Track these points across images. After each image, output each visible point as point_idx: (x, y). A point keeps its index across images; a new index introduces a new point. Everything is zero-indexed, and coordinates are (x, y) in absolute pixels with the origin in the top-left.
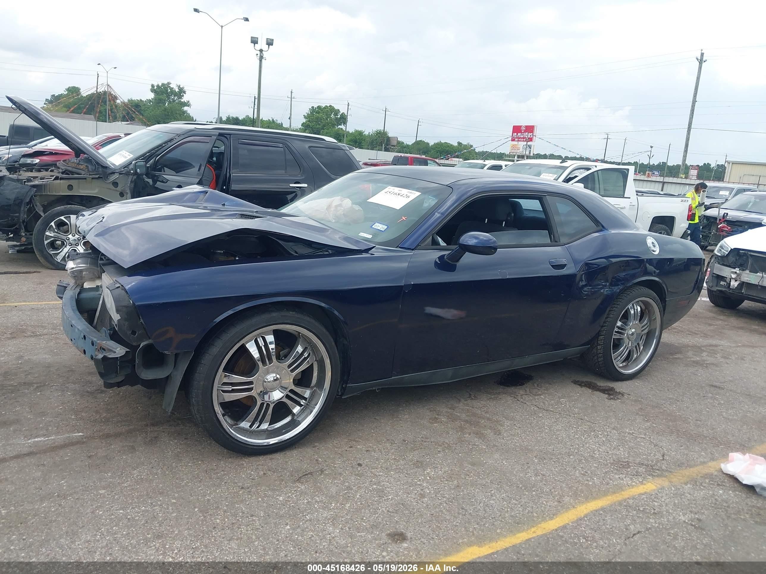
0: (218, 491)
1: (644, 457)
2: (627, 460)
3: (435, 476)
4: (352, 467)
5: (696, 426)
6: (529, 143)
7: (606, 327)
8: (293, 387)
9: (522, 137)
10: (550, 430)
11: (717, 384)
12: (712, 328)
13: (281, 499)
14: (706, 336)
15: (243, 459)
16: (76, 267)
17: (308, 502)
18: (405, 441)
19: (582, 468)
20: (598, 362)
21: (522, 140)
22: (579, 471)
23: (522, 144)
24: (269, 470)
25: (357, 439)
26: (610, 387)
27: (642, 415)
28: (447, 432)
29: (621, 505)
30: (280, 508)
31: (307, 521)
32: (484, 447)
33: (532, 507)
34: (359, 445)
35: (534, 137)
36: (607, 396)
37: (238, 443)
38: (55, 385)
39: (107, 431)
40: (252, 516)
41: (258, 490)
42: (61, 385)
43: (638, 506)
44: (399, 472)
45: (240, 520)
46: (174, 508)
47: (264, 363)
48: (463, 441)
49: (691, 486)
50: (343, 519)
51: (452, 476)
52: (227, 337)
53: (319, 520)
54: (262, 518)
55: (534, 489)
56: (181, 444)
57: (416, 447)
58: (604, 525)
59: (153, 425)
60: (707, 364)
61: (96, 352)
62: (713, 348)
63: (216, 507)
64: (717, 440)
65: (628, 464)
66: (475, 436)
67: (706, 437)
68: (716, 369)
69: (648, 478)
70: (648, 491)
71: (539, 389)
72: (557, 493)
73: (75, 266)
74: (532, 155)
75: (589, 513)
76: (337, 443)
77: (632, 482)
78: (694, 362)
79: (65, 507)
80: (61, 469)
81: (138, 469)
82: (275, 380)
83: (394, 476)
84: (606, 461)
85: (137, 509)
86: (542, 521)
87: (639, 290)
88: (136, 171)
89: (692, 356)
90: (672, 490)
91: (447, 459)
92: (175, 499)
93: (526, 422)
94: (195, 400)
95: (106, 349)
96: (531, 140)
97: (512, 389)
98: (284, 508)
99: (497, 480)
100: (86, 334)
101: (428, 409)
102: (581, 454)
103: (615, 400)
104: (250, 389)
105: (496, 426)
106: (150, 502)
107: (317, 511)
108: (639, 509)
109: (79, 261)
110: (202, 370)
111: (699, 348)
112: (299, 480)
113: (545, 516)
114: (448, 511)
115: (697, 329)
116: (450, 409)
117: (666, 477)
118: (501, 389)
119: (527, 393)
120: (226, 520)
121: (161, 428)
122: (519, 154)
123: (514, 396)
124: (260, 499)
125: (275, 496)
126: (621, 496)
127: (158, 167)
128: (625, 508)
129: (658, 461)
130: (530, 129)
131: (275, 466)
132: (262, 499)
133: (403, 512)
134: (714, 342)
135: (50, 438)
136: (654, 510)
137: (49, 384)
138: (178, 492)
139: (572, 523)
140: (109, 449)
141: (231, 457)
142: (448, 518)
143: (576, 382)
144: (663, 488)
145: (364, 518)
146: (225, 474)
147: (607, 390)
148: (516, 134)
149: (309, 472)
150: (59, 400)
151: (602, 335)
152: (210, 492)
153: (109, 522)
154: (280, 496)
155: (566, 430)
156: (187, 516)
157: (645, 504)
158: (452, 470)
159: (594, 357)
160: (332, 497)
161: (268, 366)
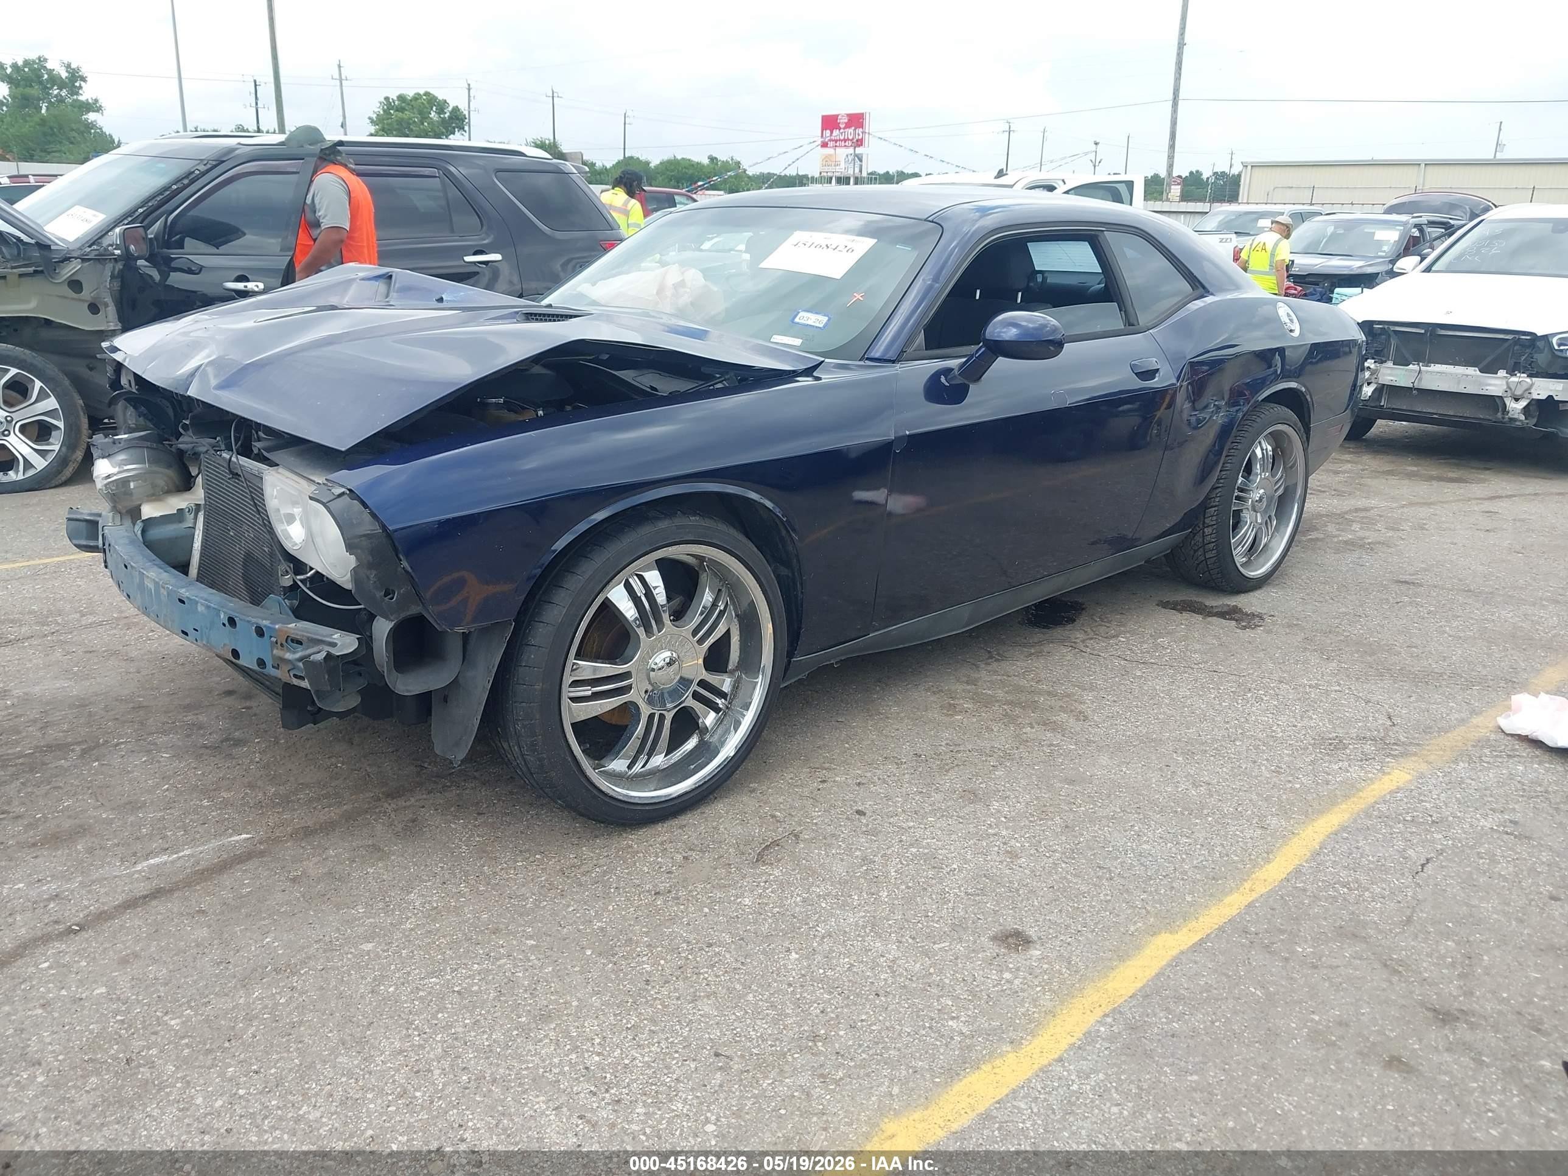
0: (611, 908)
1: (1360, 724)
2: (1335, 735)
3: (1013, 814)
4: (848, 819)
5: (1412, 657)
6: (859, 150)
7: (1220, 490)
8: (705, 675)
9: (842, 138)
10: (1173, 699)
11: (1407, 578)
12: (1341, 478)
13: (747, 901)
14: (1339, 494)
15: (624, 835)
16: (119, 472)
17: (804, 901)
18: (920, 756)
19: (1267, 760)
20: (1206, 559)
21: (843, 144)
22: (1266, 767)
23: (843, 153)
24: (691, 850)
25: (827, 765)
26: (1229, 606)
27: (1315, 650)
28: (987, 728)
29: (1370, 817)
30: (755, 922)
31: (823, 937)
32: (1073, 747)
33: (1222, 845)
34: (836, 775)
35: (867, 135)
36: (1234, 623)
37: (614, 803)
38: (122, 743)
39: (298, 823)
40: (710, 945)
41: (690, 891)
42: (136, 741)
43: (1401, 814)
44: (943, 816)
45: (690, 957)
46: (541, 957)
47: (648, 631)
48: (1027, 741)
49: (1467, 765)
50: (890, 922)
51: (1045, 809)
52: (575, 582)
53: (845, 932)
54: (733, 946)
55: (1205, 812)
56: (475, 826)
57: (947, 764)
58: (1362, 856)
59: (391, 795)
60: (1369, 544)
61: (275, 652)
62: (1363, 514)
63: (626, 941)
64: (1462, 677)
65: (1341, 741)
66: (1044, 728)
67: (1441, 675)
68: (1389, 551)
69: (1388, 762)
70: (1401, 784)
71: (1108, 625)
72: (1249, 812)
73: (116, 470)
74: (864, 174)
75: (1324, 840)
76: (791, 778)
77: (1366, 773)
78: (1346, 542)
79: (307, 991)
80: (248, 915)
81: (416, 891)
82: (669, 664)
83: (938, 825)
84: (1302, 741)
85: (464, 971)
86: (1254, 867)
87: (1271, 410)
88: (127, 249)
89: (1338, 533)
90: (1438, 776)
91: (1017, 778)
92: (531, 937)
93: (1121, 690)
94: (524, 726)
95: (304, 640)
96: (860, 143)
97: (1058, 632)
98: (765, 919)
99: (1130, 805)
100: (233, 614)
101: (927, 690)
102: (1252, 736)
103: (1253, 629)
104: (627, 689)
105: (1072, 705)
106: (481, 952)
107: (832, 915)
108: (1405, 820)
109: (121, 457)
110: (533, 657)
111: (1341, 515)
112: (760, 858)
113: (1252, 857)
114: (1075, 876)
115: (1318, 484)
116: (967, 683)
117: (1415, 754)
118: (1038, 635)
119: (1090, 636)
120: (662, 962)
121: (413, 800)
122: (838, 174)
123: (1069, 644)
124: (706, 910)
125: (732, 898)
126: (1362, 801)
127: (174, 236)
128: (1380, 820)
129: (1386, 730)
130: (856, 120)
131: (697, 839)
132: (710, 909)
133: (995, 891)
134: (1361, 503)
135: (181, 854)
136: (1431, 816)
137: (107, 742)
138: (530, 924)
139: (1306, 861)
140: (326, 859)
141: (596, 837)
142: (1083, 888)
143: (1165, 605)
144: (1422, 776)
145: (930, 914)
146: (605, 873)
147: (1227, 613)
148: (828, 132)
149: (770, 840)
150: (152, 771)
151: (1212, 507)
152: (596, 912)
153: (421, 1006)
154: (742, 896)
155: (1200, 696)
156: (577, 969)
157: (1409, 808)
158: (1037, 798)
159: (1195, 551)
160: (843, 883)
161: (657, 635)
